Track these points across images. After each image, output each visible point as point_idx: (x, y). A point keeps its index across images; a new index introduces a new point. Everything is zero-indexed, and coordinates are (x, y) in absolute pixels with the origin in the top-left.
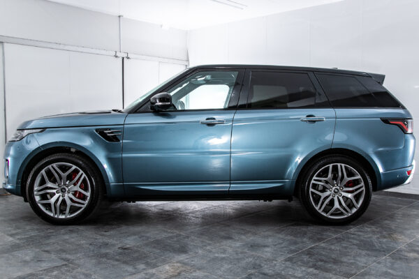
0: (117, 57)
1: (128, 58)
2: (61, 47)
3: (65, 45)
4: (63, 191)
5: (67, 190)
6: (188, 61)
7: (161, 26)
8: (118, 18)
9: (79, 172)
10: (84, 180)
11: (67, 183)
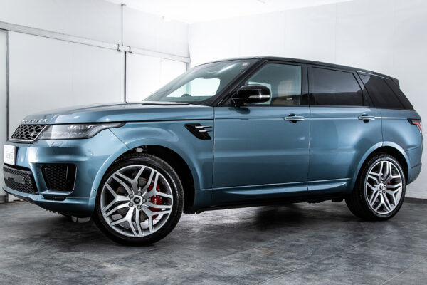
0: (119, 51)
1: (131, 53)
2: (65, 38)
3: (69, 35)
4: (136, 201)
5: (141, 198)
6: (189, 57)
7: (163, 17)
8: (120, 7)
9: (151, 171)
10: (160, 180)
11: (139, 190)
